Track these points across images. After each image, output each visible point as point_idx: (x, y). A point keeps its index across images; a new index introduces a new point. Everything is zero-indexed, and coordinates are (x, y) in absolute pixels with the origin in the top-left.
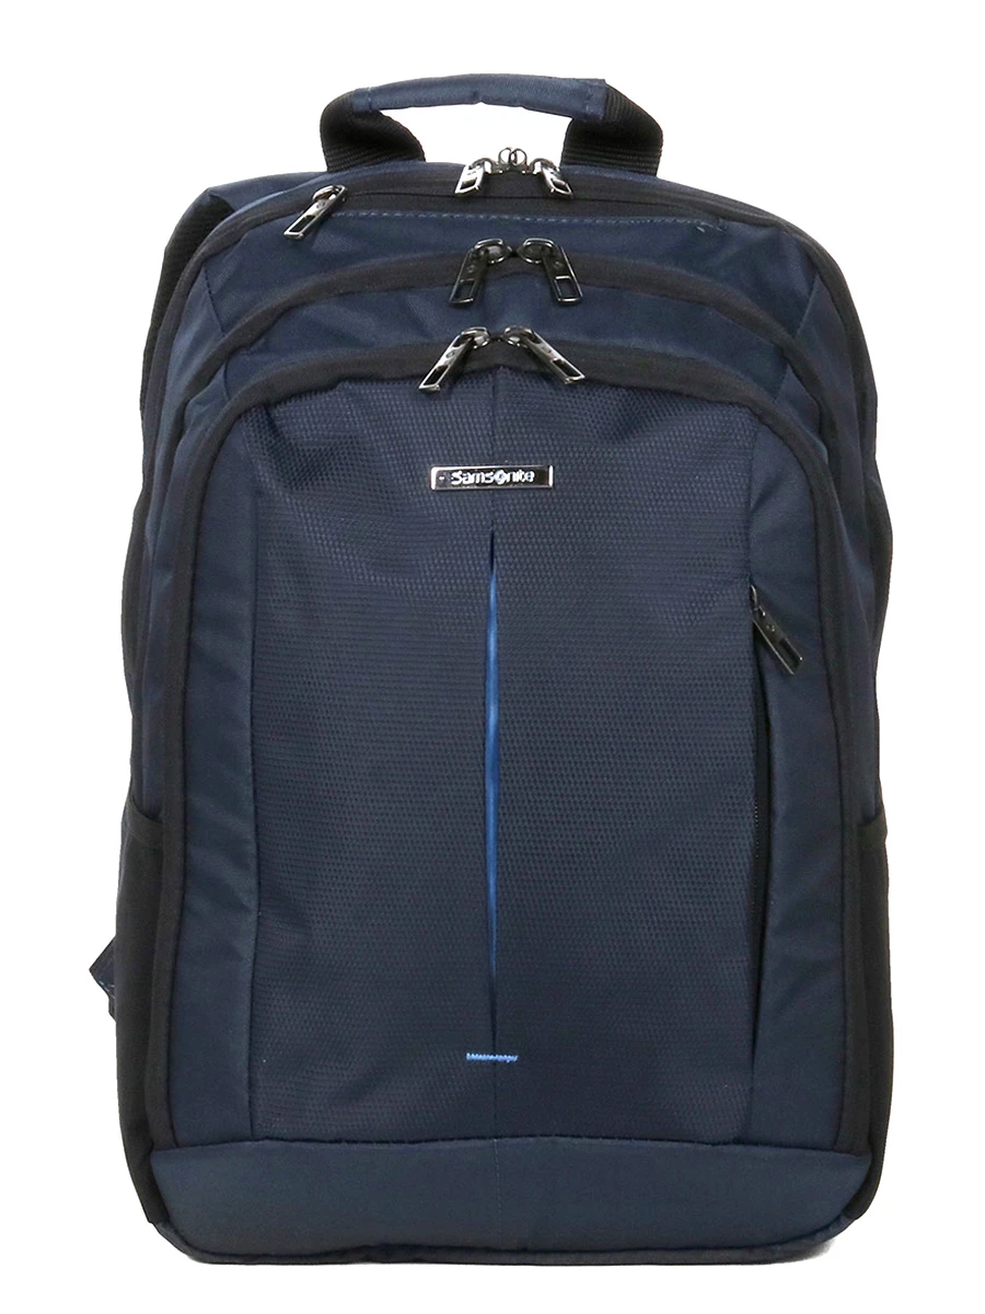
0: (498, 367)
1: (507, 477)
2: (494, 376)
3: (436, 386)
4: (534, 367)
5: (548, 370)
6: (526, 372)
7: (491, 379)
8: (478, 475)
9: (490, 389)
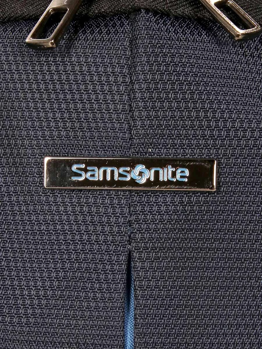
0: (137, 10)
1: (150, 174)
2: (133, 23)
3: (49, 42)
4: (188, 11)
5: (207, 14)
6: (177, 18)
7: (128, 28)
8: (109, 170)
9: (127, 43)
